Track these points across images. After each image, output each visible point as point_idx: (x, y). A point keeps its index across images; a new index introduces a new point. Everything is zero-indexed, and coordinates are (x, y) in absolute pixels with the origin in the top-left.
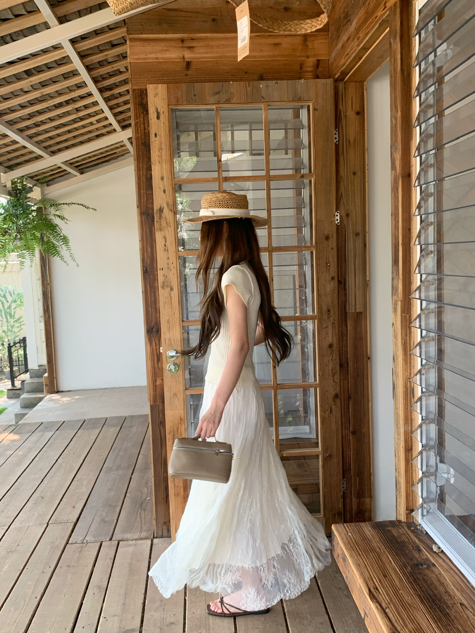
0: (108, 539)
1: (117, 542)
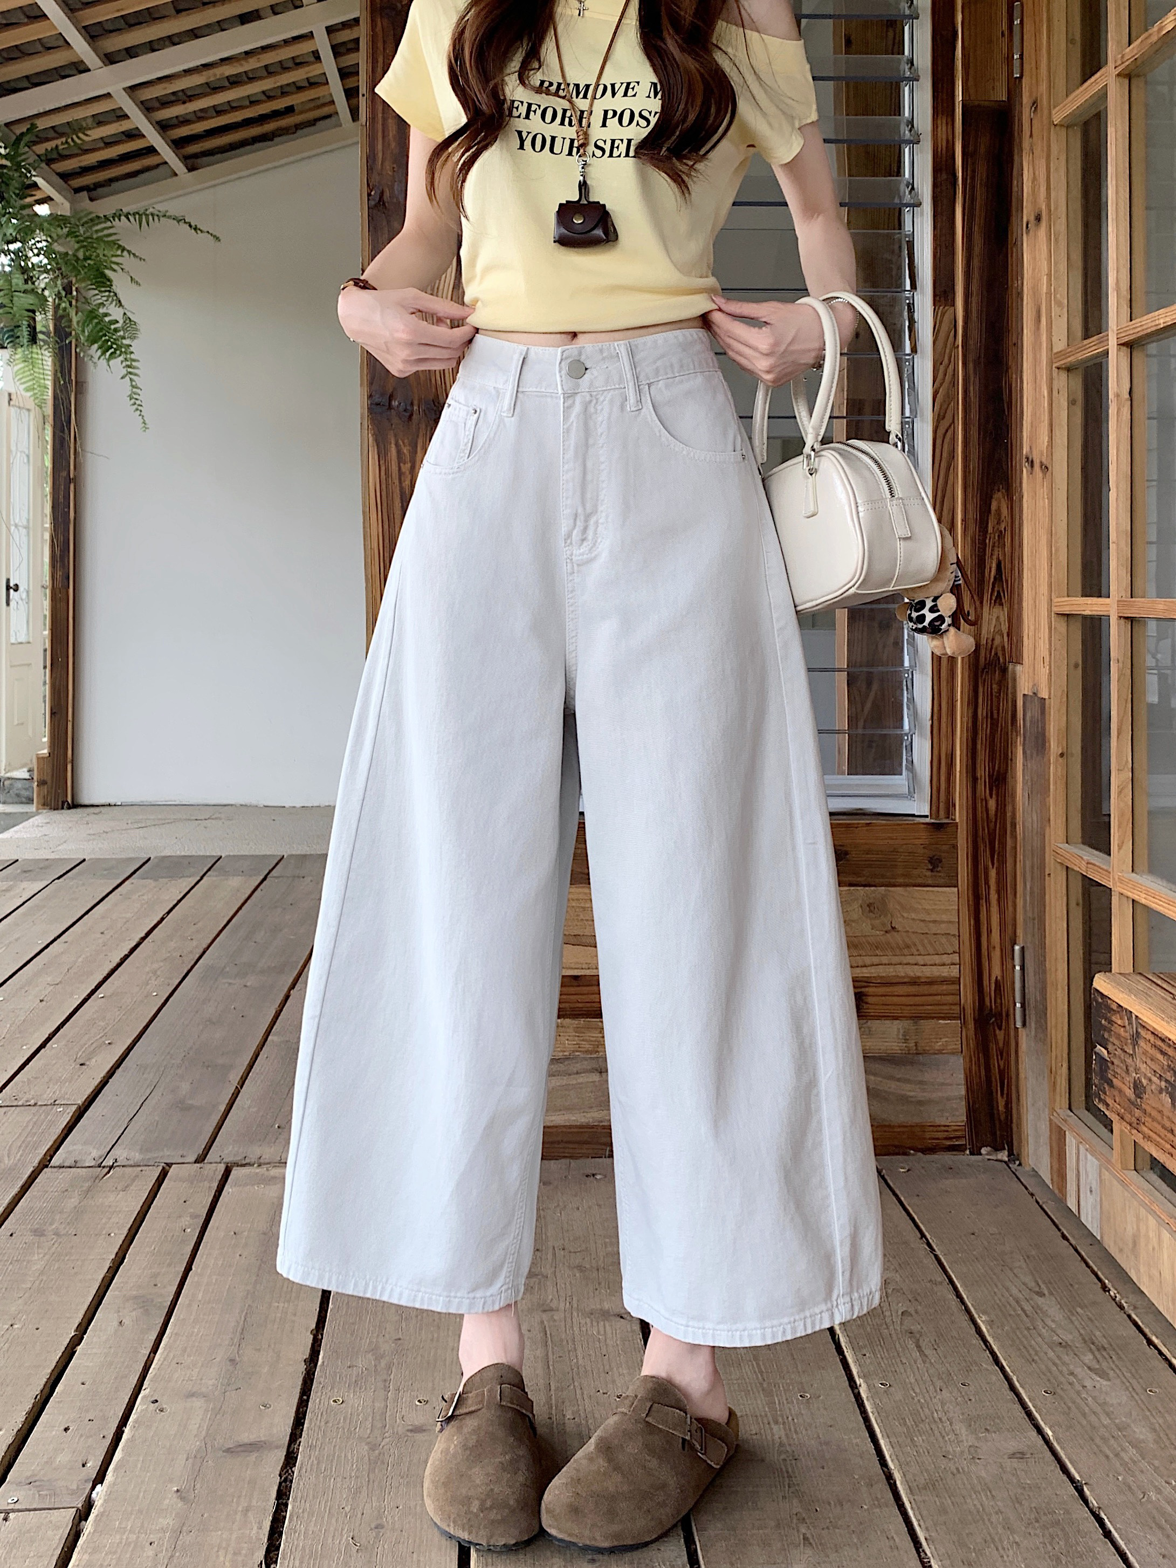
0: (193, 1160)
1: (222, 1167)
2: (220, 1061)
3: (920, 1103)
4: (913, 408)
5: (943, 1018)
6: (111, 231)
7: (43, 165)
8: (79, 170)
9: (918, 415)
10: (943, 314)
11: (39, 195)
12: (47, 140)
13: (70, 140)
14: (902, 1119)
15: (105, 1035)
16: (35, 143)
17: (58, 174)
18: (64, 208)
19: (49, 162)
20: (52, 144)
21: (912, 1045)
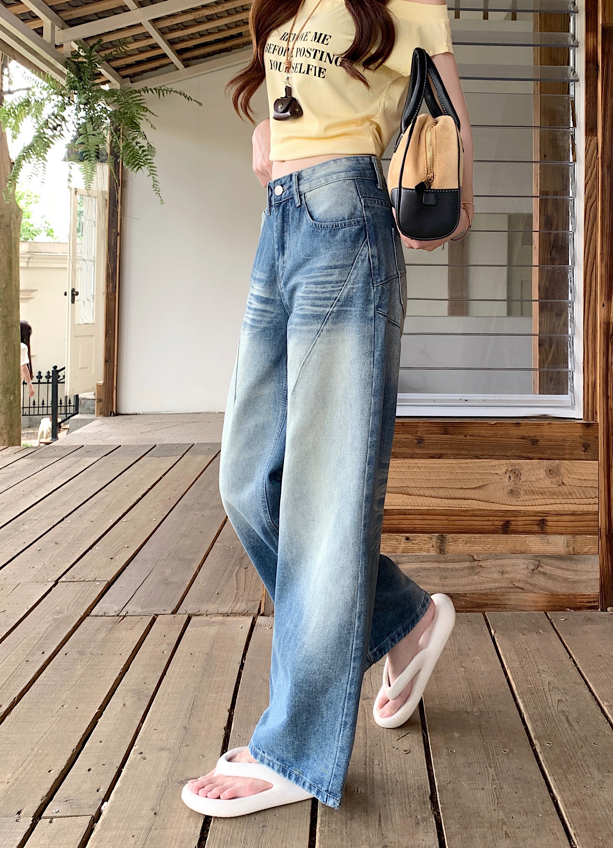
0: (170, 612)
1: (186, 616)
2: (188, 557)
3: (575, 582)
4: (574, 191)
5: (588, 534)
6: (141, 98)
7: (105, 62)
8: (125, 66)
9: (577, 196)
10: (591, 140)
11: (103, 80)
12: (107, 49)
13: (118, 49)
14: (564, 591)
15: (126, 542)
16: (100, 50)
17: (113, 68)
18: (117, 86)
19: (108, 61)
20: (109, 51)
21: (571, 549)
